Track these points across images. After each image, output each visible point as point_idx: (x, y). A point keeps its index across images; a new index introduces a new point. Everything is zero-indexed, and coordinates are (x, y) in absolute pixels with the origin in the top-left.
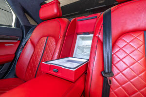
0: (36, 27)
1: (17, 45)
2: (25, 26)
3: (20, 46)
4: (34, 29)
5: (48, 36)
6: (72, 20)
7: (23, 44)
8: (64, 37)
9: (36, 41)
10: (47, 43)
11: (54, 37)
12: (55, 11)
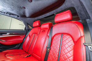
3: (25, 37)
5: (35, 33)
7: (26, 36)
9: (30, 35)
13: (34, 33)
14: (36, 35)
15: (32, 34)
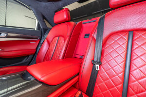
0: (51, 29)
1: (38, 43)
2: (44, 29)
3: (40, 44)
4: (49, 31)
5: (59, 36)
6: (78, 23)
7: (42, 42)
8: (70, 36)
9: (50, 40)
10: (58, 41)
11: (63, 36)
12: (65, 17)
13: (56, 36)
14: (62, 39)
15: (53, 38)
